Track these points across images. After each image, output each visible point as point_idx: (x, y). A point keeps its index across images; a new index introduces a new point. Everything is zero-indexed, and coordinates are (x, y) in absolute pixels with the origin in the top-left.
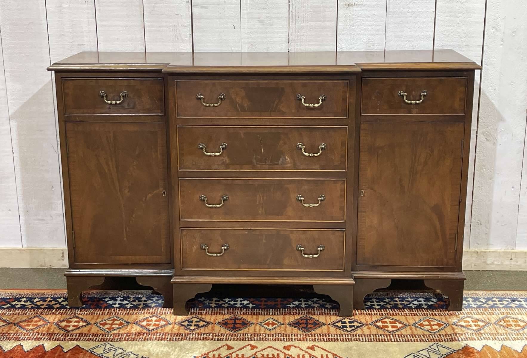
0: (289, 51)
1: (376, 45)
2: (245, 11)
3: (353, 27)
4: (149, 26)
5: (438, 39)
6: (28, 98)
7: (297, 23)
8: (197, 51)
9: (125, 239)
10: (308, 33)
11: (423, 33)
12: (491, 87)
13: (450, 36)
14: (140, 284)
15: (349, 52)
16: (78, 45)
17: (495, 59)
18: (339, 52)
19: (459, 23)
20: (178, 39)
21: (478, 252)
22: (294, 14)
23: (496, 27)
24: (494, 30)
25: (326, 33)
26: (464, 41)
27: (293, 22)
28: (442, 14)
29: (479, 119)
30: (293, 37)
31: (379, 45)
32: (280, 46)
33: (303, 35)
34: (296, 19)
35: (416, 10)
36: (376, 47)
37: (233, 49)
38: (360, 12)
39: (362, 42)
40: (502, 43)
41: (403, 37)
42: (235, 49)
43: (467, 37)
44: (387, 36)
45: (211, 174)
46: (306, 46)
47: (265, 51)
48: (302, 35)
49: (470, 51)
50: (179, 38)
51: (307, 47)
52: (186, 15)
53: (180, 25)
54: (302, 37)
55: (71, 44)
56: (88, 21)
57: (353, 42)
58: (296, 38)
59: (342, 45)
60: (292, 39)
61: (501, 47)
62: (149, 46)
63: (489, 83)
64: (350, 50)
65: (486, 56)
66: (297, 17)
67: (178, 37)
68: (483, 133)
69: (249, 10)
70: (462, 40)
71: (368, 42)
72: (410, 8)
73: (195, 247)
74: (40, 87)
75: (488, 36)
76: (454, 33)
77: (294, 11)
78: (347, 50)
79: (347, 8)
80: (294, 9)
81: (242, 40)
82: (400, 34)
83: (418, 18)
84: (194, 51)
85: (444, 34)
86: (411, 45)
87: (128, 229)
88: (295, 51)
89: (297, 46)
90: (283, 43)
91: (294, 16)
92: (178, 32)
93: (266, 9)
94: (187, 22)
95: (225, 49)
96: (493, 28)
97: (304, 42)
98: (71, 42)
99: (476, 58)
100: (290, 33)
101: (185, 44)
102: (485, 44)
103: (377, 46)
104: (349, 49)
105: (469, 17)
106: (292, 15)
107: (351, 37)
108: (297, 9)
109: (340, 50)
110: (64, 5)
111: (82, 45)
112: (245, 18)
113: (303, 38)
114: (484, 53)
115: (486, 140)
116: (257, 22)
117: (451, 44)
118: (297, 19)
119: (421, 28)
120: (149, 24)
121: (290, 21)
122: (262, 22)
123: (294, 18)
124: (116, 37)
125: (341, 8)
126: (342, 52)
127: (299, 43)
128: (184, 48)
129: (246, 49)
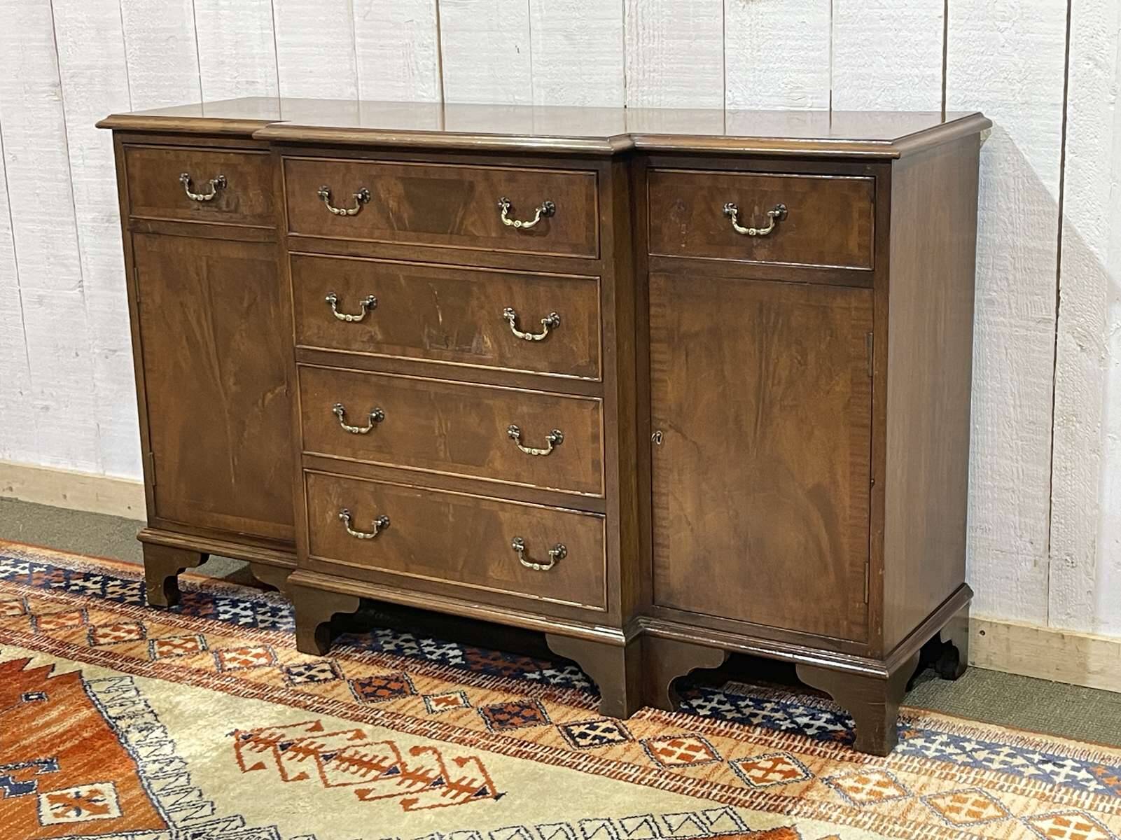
0: (625, 107)
1: (810, 96)
2: (537, 15)
3: (759, 53)
4: (362, 46)
5: (954, 86)
7: (641, 41)
8: (450, 102)
9: (233, 481)
10: (664, 65)
11: (917, 71)
12: (1088, 211)
13: (983, 77)
15: (751, 111)
16: (247, 82)
17: (1096, 141)
18: (730, 112)
19: (1003, 46)
20: (413, 74)
21: (1063, 637)
22: (634, 20)
23: (1098, 58)
24: (1092, 64)
25: (702, 66)
26: (1019, 93)
27: (631, 39)
28: (962, 22)
29: (1061, 294)
30: (635, 74)
31: (816, 98)
32: (607, 95)
33: (654, 71)
34: (638, 34)
35: (899, 14)
36: (809, 100)
37: (516, 98)
38: (772, 17)
39: (779, 90)
40: (1113, 97)
41: (872, 80)
42: (521, 99)
43: (1026, 82)
44: (836, 76)
46: (661, 95)
47: (578, 104)
48: (652, 69)
49: (1032, 116)
50: (416, 72)
51: (663, 98)
52: (427, 23)
53: (416, 44)
54: (652, 74)
55: (235, 80)
56: (262, 33)
57: (760, 87)
58: (641, 77)
59: (735, 94)
60: (631, 77)
61: (1112, 108)
62: (364, 88)
63: (1081, 201)
64: (754, 108)
65: (1072, 130)
66: (640, 29)
67: (413, 70)
68: (1071, 330)
69: (545, 12)
70: (1012, 90)
71: (792, 91)
72: (885, 8)
75: (1077, 81)
76: (992, 71)
77: (634, 14)
78: (747, 108)
79: (744, 7)
80: (633, 9)
81: (534, 79)
82: (863, 70)
83: (904, 33)
84: (445, 102)
85: (969, 72)
86: (890, 99)
88: (639, 106)
89: (643, 96)
90: (613, 88)
91: (634, 25)
92: (412, 59)
93: (579, 9)
94: (429, 38)
95: (502, 99)
96: (1090, 59)
97: (657, 85)
98: (235, 78)
99: (1048, 135)
100: (628, 64)
101: (426, 86)
102: (1068, 102)
103: (812, 98)
104: (751, 105)
105: (1028, 32)
106: (630, 24)
107: (754, 77)
108: (640, 10)
109: (732, 107)
111: (253, 82)
112: (538, 30)
113: (654, 77)
114: (1067, 123)
115: (1079, 348)
116: (560, 37)
117: (988, 98)
118: (641, 33)
119: (912, 58)
120: (364, 40)
121: (627, 37)
122: (572, 39)
123: (634, 30)
124: (309, 69)
125: (731, 8)
126: (736, 112)
127: (646, 88)
128: (425, 94)
129: (541, 99)
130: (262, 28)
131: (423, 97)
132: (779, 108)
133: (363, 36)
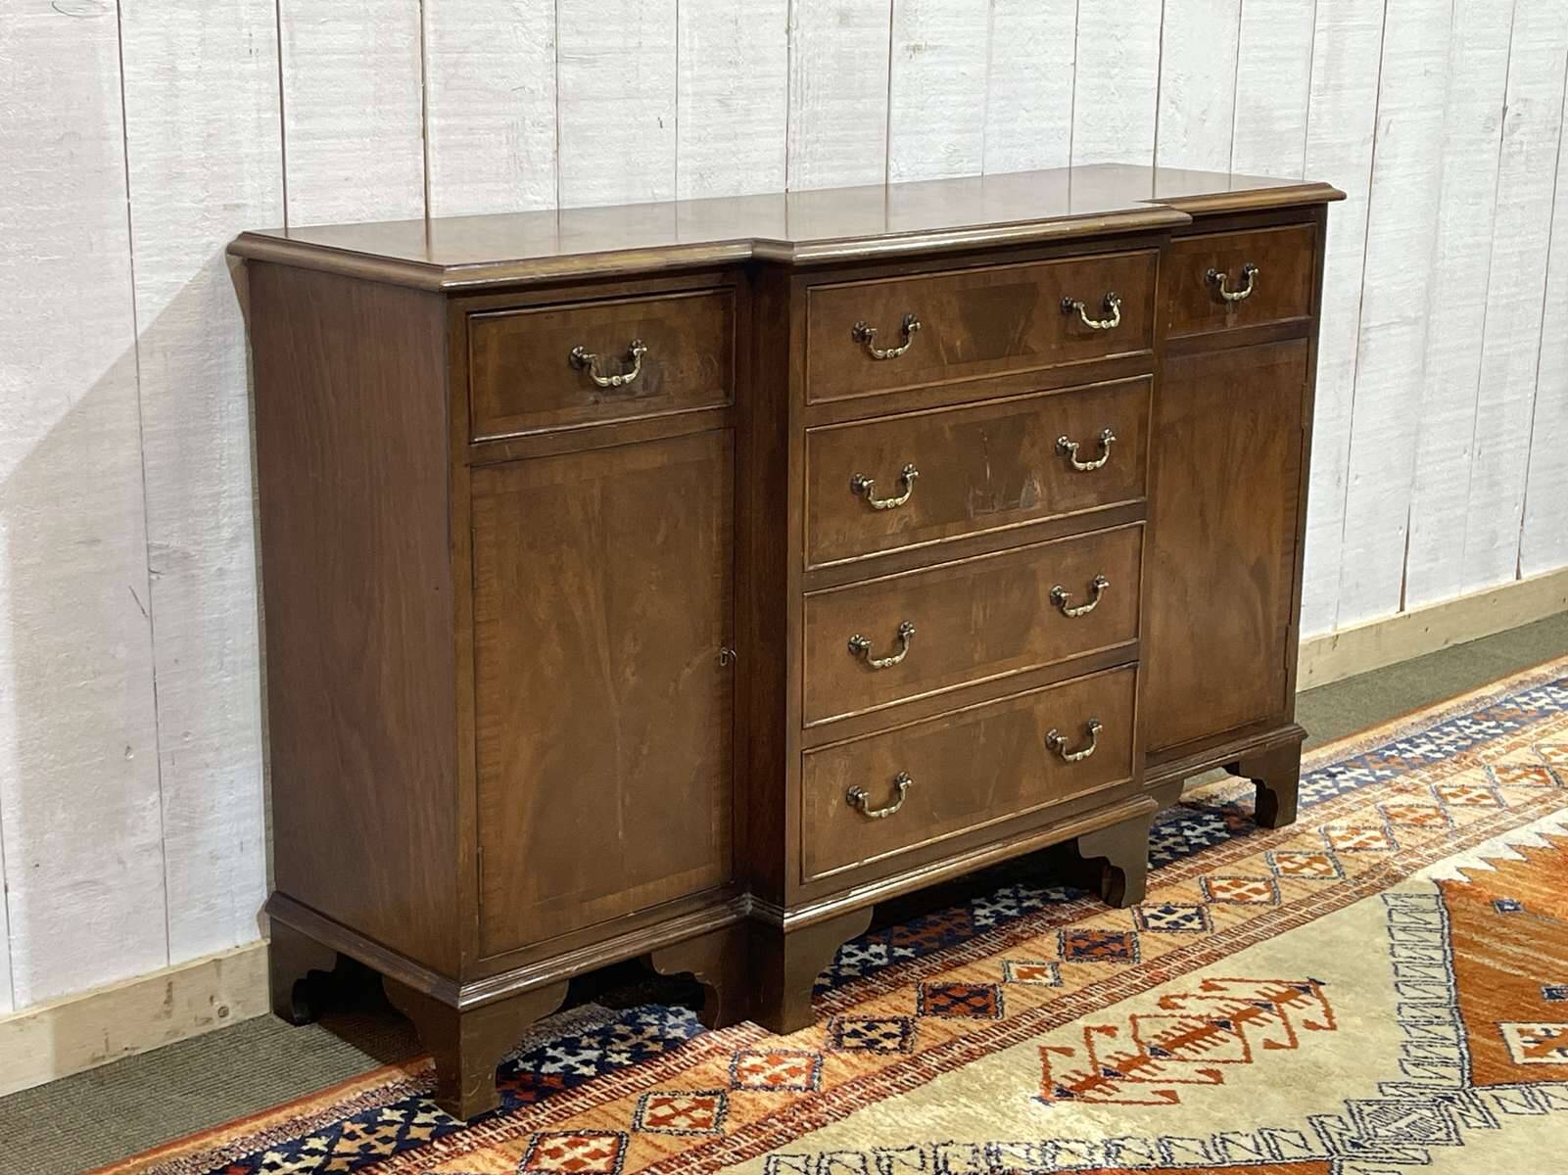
0: (787, 191)
1: (966, 160)
2: (688, 73)
3: (923, 113)
4: (442, 130)
5: (1079, 139)
6: (50, 422)
7: (805, 103)
8: (565, 207)
9: (620, 834)
10: (828, 133)
11: (1052, 124)
14: (662, 971)
16: (226, 207)
18: (892, 185)
19: (1113, 94)
20: (521, 168)
22: (801, 77)
23: (1178, 101)
24: (1173, 108)
25: (865, 132)
26: (1123, 141)
27: (796, 102)
28: (1084, 69)
30: (797, 147)
31: (972, 161)
32: (767, 177)
33: (818, 141)
34: (803, 94)
35: (1041, 61)
36: (965, 167)
37: (656, 191)
38: (936, 68)
39: (939, 154)
40: (1185, 139)
41: (1017, 136)
42: (664, 193)
43: (1127, 129)
44: (987, 135)
45: (875, 566)
46: (823, 172)
47: (731, 194)
48: (815, 140)
50: (524, 165)
51: (825, 175)
52: (545, 89)
53: (530, 123)
54: (815, 146)
55: (201, 206)
56: (259, 119)
57: (922, 153)
58: (803, 151)
59: (899, 164)
60: (794, 151)
61: (1184, 150)
62: (441, 197)
66: (805, 87)
67: (521, 162)
69: (696, 69)
70: (1118, 139)
71: (951, 154)
73: (834, 802)
74: (95, 375)
75: (1163, 125)
76: (1104, 120)
77: (799, 69)
78: (909, 179)
79: (910, 57)
80: (799, 62)
81: (679, 164)
82: (1010, 126)
83: (1044, 83)
84: (561, 207)
85: (1088, 122)
86: (1031, 157)
87: (627, 800)
88: (800, 188)
89: (805, 175)
90: (774, 167)
91: (799, 85)
92: (521, 146)
93: (736, 64)
94: (546, 112)
95: (640, 196)
96: (1173, 102)
97: (820, 160)
98: (202, 201)
100: (791, 135)
101: (541, 185)
103: (968, 163)
106: (796, 83)
107: (916, 141)
108: (805, 63)
109: (894, 181)
110: (183, 66)
111: (238, 206)
112: (688, 95)
113: (815, 150)
116: (714, 104)
117: (1100, 149)
118: (806, 92)
119: (1049, 110)
120: (443, 122)
121: (792, 98)
122: (728, 105)
123: (799, 90)
124: (343, 174)
125: (899, 58)
126: (899, 186)
127: (807, 165)
128: (538, 198)
129: (687, 192)
130: (259, 111)
131: (536, 202)
132: (939, 177)
133: (444, 115)
